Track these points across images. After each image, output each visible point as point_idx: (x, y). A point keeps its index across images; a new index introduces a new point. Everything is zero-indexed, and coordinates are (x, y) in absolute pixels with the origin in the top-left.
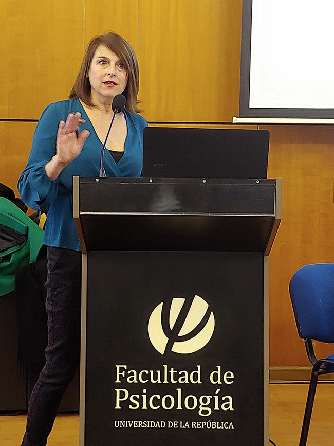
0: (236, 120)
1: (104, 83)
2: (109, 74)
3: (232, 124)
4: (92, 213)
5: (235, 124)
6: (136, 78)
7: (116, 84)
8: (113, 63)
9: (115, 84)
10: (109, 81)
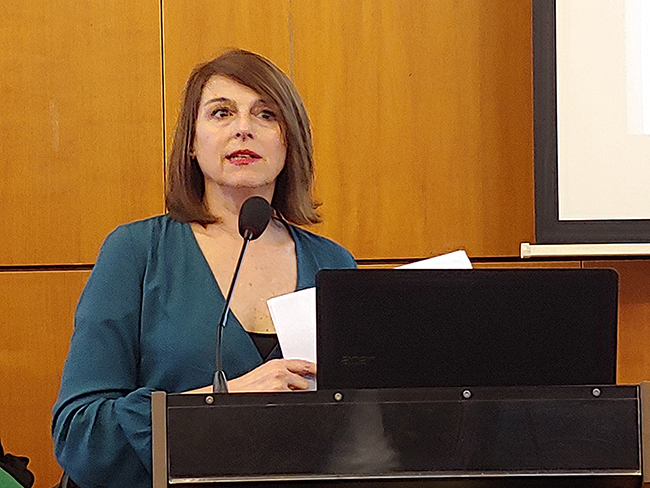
0: (528, 250)
1: (229, 157)
2: (238, 135)
3: (518, 259)
4: (196, 480)
5: (526, 259)
6: (304, 141)
7: (259, 157)
8: (243, 110)
9: (255, 156)
10: (239, 152)
